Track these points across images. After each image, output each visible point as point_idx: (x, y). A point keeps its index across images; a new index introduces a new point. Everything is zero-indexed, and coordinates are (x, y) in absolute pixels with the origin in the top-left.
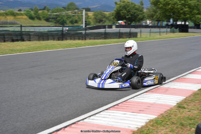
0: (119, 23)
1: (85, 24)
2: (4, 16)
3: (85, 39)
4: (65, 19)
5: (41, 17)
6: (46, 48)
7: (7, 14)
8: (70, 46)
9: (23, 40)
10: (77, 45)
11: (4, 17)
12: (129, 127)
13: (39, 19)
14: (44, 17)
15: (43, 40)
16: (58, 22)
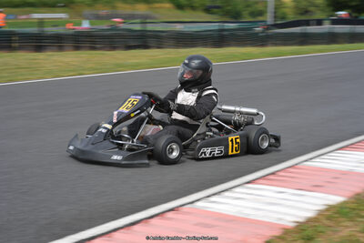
0: (336, 15)
1: (275, 17)
5: (197, 5)
8: (233, 57)
9: (146, 47)
12: (280, 219)
13: (193, 8)
16: (227, 13)
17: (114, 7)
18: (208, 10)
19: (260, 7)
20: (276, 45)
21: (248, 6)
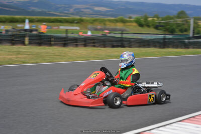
1: (194, 33)
2: (113, 22)
3: (188, 48)
4: (174, 27)
5: (150, 24)
6: (143, 55)
7: (117, 21)
8: (170, 54)
10: (177, 54)
11: (113, 24)
13: (148, 26)
14: (153, 25)
15: (144, 47)
16: (167, 30)
17: (105, 24)
18: (157, 27)
19: (186, 27)
20: (194, 48)
21: (179, 26)
